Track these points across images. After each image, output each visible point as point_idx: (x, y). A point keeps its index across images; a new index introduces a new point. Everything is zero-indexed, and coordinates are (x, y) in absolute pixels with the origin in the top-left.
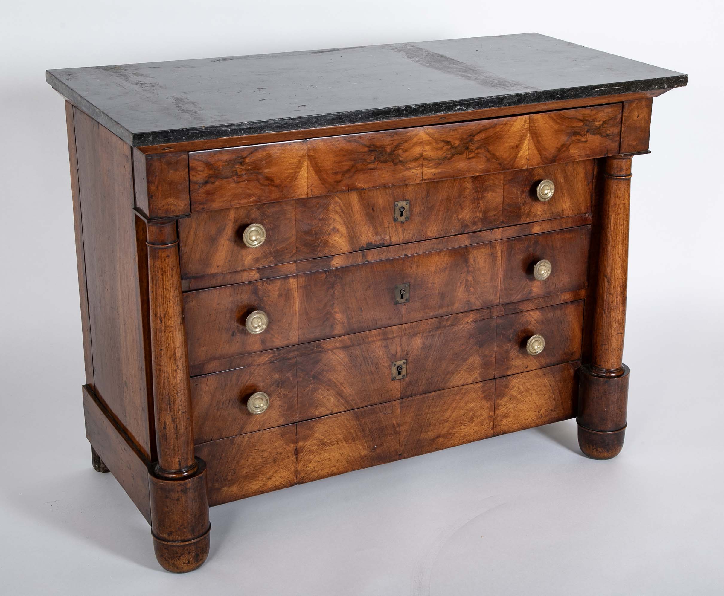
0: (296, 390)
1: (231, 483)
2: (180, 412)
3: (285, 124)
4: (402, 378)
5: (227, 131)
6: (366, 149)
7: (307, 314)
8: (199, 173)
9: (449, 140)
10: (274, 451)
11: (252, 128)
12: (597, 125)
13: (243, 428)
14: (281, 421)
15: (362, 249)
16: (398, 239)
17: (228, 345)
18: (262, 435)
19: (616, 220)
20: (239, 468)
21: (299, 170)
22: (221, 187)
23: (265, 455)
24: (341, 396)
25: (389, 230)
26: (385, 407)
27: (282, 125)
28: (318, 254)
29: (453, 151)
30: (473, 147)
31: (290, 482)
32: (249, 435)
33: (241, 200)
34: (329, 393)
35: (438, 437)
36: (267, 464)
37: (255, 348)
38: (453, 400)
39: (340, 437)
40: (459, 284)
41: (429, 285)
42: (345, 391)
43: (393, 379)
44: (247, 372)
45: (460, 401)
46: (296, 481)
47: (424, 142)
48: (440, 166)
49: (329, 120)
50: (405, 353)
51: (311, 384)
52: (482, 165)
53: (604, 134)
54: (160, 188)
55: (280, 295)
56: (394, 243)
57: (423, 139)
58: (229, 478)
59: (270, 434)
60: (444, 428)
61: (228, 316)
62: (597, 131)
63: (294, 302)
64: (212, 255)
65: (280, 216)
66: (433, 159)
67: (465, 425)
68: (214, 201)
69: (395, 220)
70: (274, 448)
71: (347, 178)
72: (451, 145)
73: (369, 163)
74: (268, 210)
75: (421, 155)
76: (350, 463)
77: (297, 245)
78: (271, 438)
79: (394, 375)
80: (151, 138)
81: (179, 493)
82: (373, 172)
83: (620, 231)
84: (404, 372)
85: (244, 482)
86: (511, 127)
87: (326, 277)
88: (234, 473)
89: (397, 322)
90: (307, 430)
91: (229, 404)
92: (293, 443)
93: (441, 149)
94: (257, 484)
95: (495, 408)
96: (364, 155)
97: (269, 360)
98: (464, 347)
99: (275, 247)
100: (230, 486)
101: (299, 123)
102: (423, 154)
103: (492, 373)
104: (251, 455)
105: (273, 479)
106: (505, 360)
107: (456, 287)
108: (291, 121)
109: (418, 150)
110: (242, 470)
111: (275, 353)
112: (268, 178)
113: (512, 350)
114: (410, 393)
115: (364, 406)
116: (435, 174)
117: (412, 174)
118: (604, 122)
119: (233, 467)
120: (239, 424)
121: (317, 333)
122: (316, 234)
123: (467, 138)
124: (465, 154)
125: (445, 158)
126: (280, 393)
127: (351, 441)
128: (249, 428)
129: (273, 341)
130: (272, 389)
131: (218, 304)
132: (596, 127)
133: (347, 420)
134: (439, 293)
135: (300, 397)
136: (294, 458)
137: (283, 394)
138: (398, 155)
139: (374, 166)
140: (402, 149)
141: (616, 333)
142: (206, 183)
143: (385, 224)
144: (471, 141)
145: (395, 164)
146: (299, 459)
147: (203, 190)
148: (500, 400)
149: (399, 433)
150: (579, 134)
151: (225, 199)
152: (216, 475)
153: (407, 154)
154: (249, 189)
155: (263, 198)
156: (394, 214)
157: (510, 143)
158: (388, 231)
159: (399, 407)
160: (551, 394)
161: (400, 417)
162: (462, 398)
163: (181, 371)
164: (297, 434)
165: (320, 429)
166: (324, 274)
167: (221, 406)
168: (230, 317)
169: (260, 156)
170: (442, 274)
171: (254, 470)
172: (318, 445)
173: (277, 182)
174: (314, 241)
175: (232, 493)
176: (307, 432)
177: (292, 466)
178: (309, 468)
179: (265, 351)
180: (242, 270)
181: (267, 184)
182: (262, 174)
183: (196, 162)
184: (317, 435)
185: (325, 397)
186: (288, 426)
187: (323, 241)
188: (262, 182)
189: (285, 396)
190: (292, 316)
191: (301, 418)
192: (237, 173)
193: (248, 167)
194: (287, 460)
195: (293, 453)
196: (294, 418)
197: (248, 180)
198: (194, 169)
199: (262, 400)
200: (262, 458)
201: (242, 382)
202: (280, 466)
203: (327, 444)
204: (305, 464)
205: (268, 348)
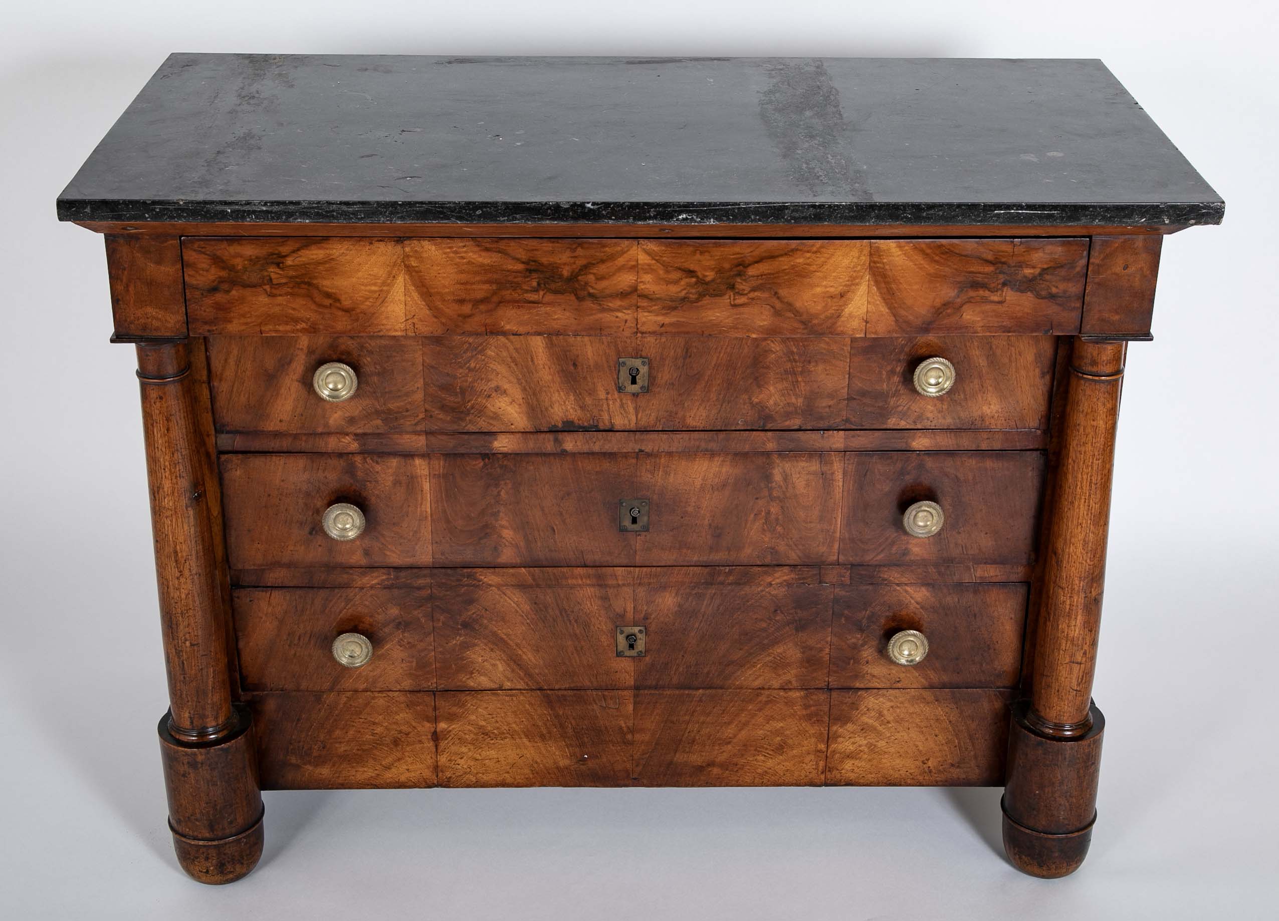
0: (432, 639)
1: (320, 761)
2: (188, 643)
3: (333, 211)
4: (636, 655)
5: (224, 211)
6: (520, 267)
7: (448, 521)
8: (201, 272)
9: (692, 267)
10: (395, 727)
11: (271, 212)
12: (1027, 275)
13: (336, 683)
14: (407, 684)
15: (554, 431)
16: (626, 422)
17: (303, 548)
18: (374, 698)
19: (1078, 455)
20: (331, 741)
21: (388, 288)
22: (242, 300)
23: (379, 730)
24: (518, 665)
25: (608, 405)
26: (604, 696)
27: (327, 212)
28: (466, 426)
29: (701, 289)
30: (742, 285)
31: (426, 782)
32: (349, 694)
33: (279, 325)
34: (493, 655)
35: (711, 764)
36: (383, 745)
37: (351, 560)
38: (742, 710)
39: (517, 728)
40: (752, 516)
41: (690, 509)
42: (524, 657)
43: (619, 654)
44: (341, 596)
45: (756, 715)
46: (436, 782)
47: (640, 266)
48: (673, 313)
49: (418, 212)
50: (642, 615)
51: (461, 635)
52: (764, 320)
53: (1044, 293)
54: (131, 289)
55: (397, 483)
56: (617, 428)
57: (637, 261)
58: (315, 753)
59: (386, 699)
60: (722, 753)
61: (300, 501)
62: (1028, 285)
63: (422, 498)
64: (269, 401)
66: (658, 299)
67: (765, 756)
68: (230, 322)
69: (620, 389)
70: (394, 723)
71: (482, 313)
72: (697, 277)
73: (527, 291)
75: (634, 290)
76: (537, 773)
77: (427, 406)
78: (389, 706)
79: (620, 648)
80: (88, 210)
81: (186, 767)
82: (535, 308)
83: (1085, 477)
84: (641, 645)
85: (341, 764)
86: (828, 259)
87: (485, 465)
88: (324, 748)
89: (625, 561)
90: (456, 706)
91: (309, 640)
92: (428, 721)
93: (676, 282)
94: (365, 771)
95: (829, 739)
96: (515, 277)
97: (379, 584)
98: (764, 625)
99: (384, 404)
100: (316, 766)
101: (361, 212)
102: (639, 288)
103: (821, 678)
104: (353, 726)
105: (393, 770)
106: (852, 661)
107: (746, 521)
108: (344, 208)
109: (626, 280)
110: (337, 745)
111: (389, 574)
112: (328, 295)
113: (866, 647)
114: (654, 683)
115: (563, 687)
116: (663, 325)
117: (614, 319)
118: (1044, 270)
119: (322, 738)
120: (330, 674)
121: (469, 555)
122: (463, 393)
123: (731, 270)
124: (727, 297)
125: (684, 299)
126: (402, 640)
127: (537, 739)
128: (347, 685)
129: (385, 555)
130: (386, 630)
131: (283, 481)
132: (1025, 277)
133: (530, 704)
134: (710, 525)
135: (440, 652)
136: (431, 744)
137: (409, 643)
138: (586, 283)
139: (536, 297)
140: (594, 274)
141: (1067, 661)
142: (214, 290)
143: (600, 393)
144: (739, 274)
145: (580, 299)
146: (441, 748)
147: (209, 301)
148: (841, 727)
149: (631, 743)
150: (984, 286)
151: (249, 320)
152: (291, 744)
153: (604, 284)
154: (294, 309)
155: (321, 327)
156: (618, 378)
157: (826, 287)
158: (605, 406)
159: (632, 701)
160: (950, 737)
161: (634, 719)
162: (760, 710)
163: (189, 581)
164: (435, 709)
165: (480, 710)
166: (481, 460)
167: (296, 642)
168: (306, 504)
169: (314, 257)
170: (716, 493)
171: (358, 750)
172: (476, 734)
173: (347, 303)
174: (459, 403)
175: (320, 776)
176: (455, 709)
177: (429, 757)
178: (459, 767)
179: (372, 568)
180: (325, 433)
181: (328, 304)
182: (317, 288)
183: (194, 253)
184: (473, 717)
185: (486, 660)
186: (419, 695)
187: (477, 407)
188: (317, 300)
189: (412, 646)
190: (420, 520)
191: (443, 686)
192: (271, 279)
193: (292, 273)
194: (418, 746)
195: (430, 737)
196: (430, 684)
197: (291, 294)
198: (192, 265)
199: (359, 646)
200: (373, 734)
201: (333, 610)
202: (407, 754)
203: (491, 735)
204: (453, 758)
205: (376, 565)
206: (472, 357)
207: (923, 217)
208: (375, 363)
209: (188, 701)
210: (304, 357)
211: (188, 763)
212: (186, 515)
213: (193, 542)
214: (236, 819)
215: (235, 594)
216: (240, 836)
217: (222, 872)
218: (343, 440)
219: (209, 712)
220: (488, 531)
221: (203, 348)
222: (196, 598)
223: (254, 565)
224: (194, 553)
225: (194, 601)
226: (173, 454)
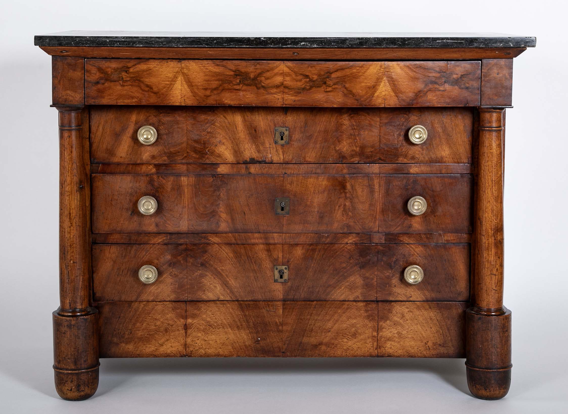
0: (186, 272)
1: (128, 342)
2: (72, 262)
3: (153, 41)
4: (284, 281)
5: (106, 41)
6: (232, 73)
7: (196, 209)
8: (92, 75)
9: (307, 74)
10: (166, 321)
11: (126, 41)
12: (455, 78)
13: (139, 295)
14: (172, 297)
15: (245, 163)
16: (279, 159)
17: (127, 222)
18: (156, 305)
19: (485, 167)
20: (135, 329)
21: (174, 83)
22: (109, 88)
23: (158, 323)
24: (227, 286)
25: (270, 150)
26: (268, 304)
27: (150, 41)
28: (205, 160)
29: (311, 84)
30: (330, 82)
31: (180, 354)
32: (144, 303)
33: (125, 99)
34: (215, 281)
35: (321, 344)
36: (160, 332)
37: (150, 229)
38: (335, 313)
39: (225, 323)
40: (337, 207)
41: (308, 203)
42: (230, 282)
43: (276, 281)
44: (144, 249)
45: (342, 315)
46: (185, 354)
47: (284, 73)
48: (299, 95)
49: (189, 41)
50: (286, 260)
51: (200, 270)
52: (339, 99)
53: (463, 86)
54: (61, 82)
55: (173, 189)
56: (275, 162)
57: (283, 70)
58: (126, 336)
59: (163, 306)
60: (326, 337)
61: (127, 198)
62: (456, 82)
63: (184, 197)
64: (116, 147)
65: (174, 124)
66: (293, 88)
67: (347, 339)
68: (104, 98)
69: (276, 143)
70: (166, 319)
71: (215, 95)
72: (309, 78)
73: (235, 85)
74: (163, 118)
75: (282, 84)
76: (235, 349)
77: (188, 150)
78: (164, 310)
79: (276, 278)
80: (48, 41)
81: (66, 328)
82: (238, 92)
83: (489, 177)
84: (286, 276)
85: (139, 343)
86: (367, 70)
87: (214, 180)
88: (131, 333)
89: (278, 231)
90: (196, 309)
91: (127, 272)
92: (183, 318)
93: (300, 81)
94: (150, 347)
95: (378, 329)
96: (230, 78)
97: (162, 242)
98: (344, 265)
99: (169, 149)
100: (127, 343)
101: (164, 41)
102: (284, 83)
103: (373, 296)
104: (146, 321)
105: (164, 346)
106: (388, 285)
107: (335, 210)
108: (157, 40)
109: (279, 79)
110: (137, 332)
111: (167, 237)
112: (147, 86)
113: (394, 277)
114: (292, 297)
115: (248, 299)
116: (295, 101)
117: (273, 98)
118: (462, 75)
119: (130, 328)
120: (136, 291)
121: (204, 226)
122: (204, 144)
123: (324, 75)
124: (323, 87)
125: (304, 89)
126: (171, 272)
127: (235, 328)
128: (144, 297)
129: (165, 226)
130: (164, 267)
131: (120, 187)
132: (454, 79)
133: (232, 309)
134: (318, 211)
135: (190, 279)
136: (183, 332)
137: (175, 274)
138: (261, 81)
139: (239, 87)
140: (264, 77)
141: (489, 273)
142: (97, 83)
143: (266, 144)
144: (328, 77)
145: (258, 88)
146: (188, 334)
147: (95, 88)
148: (384, 322)
149: (282, 331)
150: (436, 83)
151: (112, 97)
152: (115, 331)
153: (268, 81)
154: (132, 92)
155: (144, 101)
156: (275, 137)
157: (366, 83)
158: (269, 151)
159: (282, 307)
160: (438, 329)
161: (283, 318)
162: (344, 313)
163: (75, 229)
164: (186, 311)
165: (208, 312)
166: (211, 178)
167: (121, 273)
168: (130, 200)
169: (142, 68)
170: (320, 195)
171: (148, 335)
172: (206, 326)
173: (155, 89)
174: (202, 149)
175: (128, 350)
176: (196, 311)
177: (182, 339)
178: (197, 345)
179: (159, 233)
180: (141, 164)
181: (147, 90)
182: (143, 82)
183: (90, 66)
184: (204, 316)
185: (212, 284)
186: (179, 303)
187: (211, 151)
188: (142, 88)
189: (176, 276)
190: (182, 208)
191: (190, 298)
192: (123, 78)
193: (132, 75)
194: (177, 332)
195: (183, 327)
196: (184, 297)
197: (131, 85)
198: (88, 71)
199: (151, 272)
200: (155, 326)
201: (139, 256)
202: (171, 337)
203: (213, 326)
204: (194, 340)
205: (161, 232)
206: (209, 126)
207: (406, 44)
208: (165, 129)
209: (69, 294)
210: (133, 126)
211: (67, 325)
212: (76, 195)
213: (78, 209)
214: (87, 360)
215: (94, 247)
216: (89, 370)
217: (78, 390)
218: (149, 167)
219: (78, 300)
220: (214, 214)
221: (88, 122)
222: (77, 238)
223: (104, 231)
224: (78, 215)
225: (76, 239)
226: (73, 164)
